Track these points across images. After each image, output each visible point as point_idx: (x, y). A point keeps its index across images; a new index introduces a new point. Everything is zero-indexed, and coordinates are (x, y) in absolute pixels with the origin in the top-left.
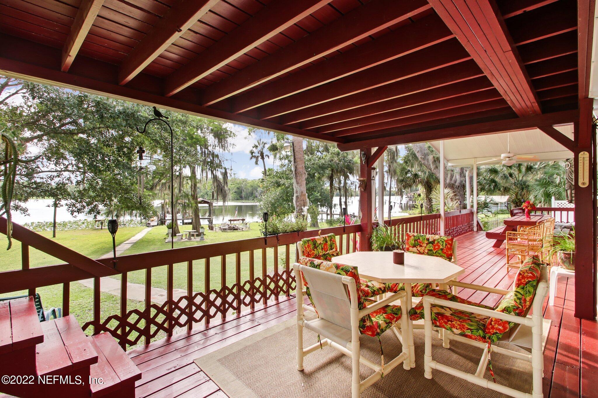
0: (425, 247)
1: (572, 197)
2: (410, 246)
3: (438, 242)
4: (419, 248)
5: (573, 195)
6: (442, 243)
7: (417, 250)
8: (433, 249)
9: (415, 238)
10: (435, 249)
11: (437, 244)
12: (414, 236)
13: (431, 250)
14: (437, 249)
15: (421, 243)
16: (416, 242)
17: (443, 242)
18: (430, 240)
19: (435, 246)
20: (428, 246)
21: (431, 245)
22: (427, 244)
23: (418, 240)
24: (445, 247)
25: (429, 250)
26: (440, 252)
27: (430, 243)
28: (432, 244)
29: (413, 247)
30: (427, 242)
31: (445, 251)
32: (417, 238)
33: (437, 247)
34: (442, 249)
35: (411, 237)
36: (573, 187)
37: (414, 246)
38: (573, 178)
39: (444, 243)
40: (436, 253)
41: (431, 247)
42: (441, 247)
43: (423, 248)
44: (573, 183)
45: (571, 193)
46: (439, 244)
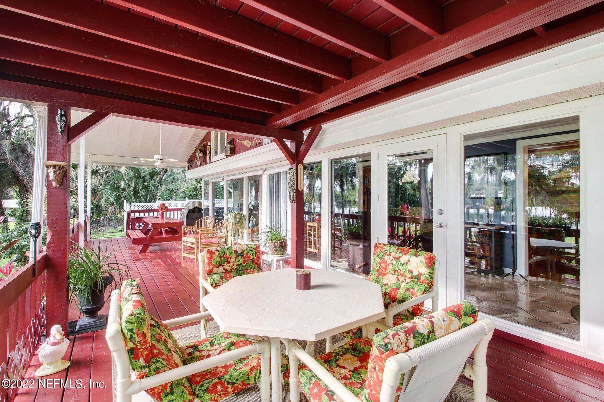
0: (234, 262)
1: (294, 198)
2: (215, 267)
3: (248, 252)
4: (226, 266)
5: (295, 196)
6: (251, 253)
7: (224, 269)
8: (242, 262)
9: (220, 253)
10: (244, 262)
11: (247, 254)
12: (218, 251)
13: (241, 264)
14: (247, 260)
15: (227, 258)
16: (223, 258)
17: (252, 251)
18: (239, 252)
19: (244, 258)
20: (237, 260)
21: (240, 258)
22: (236, 258)
23: (225, 256)
24: (255, 256)
25: (238, 265)
26: (250, 263)
27: (239, 255)
28: (242, 256)
29: (218, 267)
30: (235, 255)
31: (256, 261)
32: (223, 253)
33: (247, 259)
34: (253, 260)
35: (214, 253)
36: (295, 190)
37: (220, 265)
38: (295, 183)
39: (254, 251)
40: (245, 266)
41: (241, 261)
42: (252, 257)
43: (231, 264)
44: (295, 187)
45: (294, 195)
46: (249, 255)
